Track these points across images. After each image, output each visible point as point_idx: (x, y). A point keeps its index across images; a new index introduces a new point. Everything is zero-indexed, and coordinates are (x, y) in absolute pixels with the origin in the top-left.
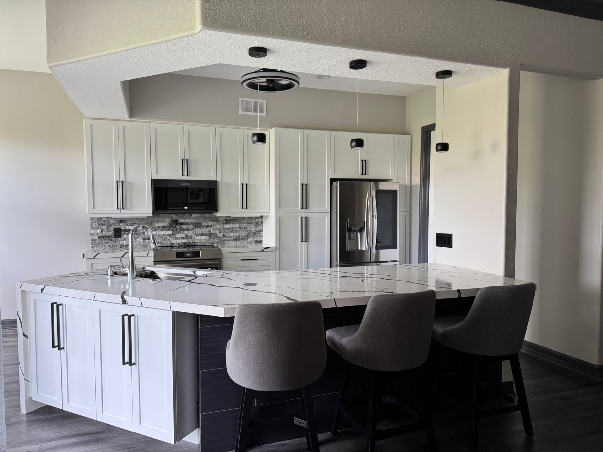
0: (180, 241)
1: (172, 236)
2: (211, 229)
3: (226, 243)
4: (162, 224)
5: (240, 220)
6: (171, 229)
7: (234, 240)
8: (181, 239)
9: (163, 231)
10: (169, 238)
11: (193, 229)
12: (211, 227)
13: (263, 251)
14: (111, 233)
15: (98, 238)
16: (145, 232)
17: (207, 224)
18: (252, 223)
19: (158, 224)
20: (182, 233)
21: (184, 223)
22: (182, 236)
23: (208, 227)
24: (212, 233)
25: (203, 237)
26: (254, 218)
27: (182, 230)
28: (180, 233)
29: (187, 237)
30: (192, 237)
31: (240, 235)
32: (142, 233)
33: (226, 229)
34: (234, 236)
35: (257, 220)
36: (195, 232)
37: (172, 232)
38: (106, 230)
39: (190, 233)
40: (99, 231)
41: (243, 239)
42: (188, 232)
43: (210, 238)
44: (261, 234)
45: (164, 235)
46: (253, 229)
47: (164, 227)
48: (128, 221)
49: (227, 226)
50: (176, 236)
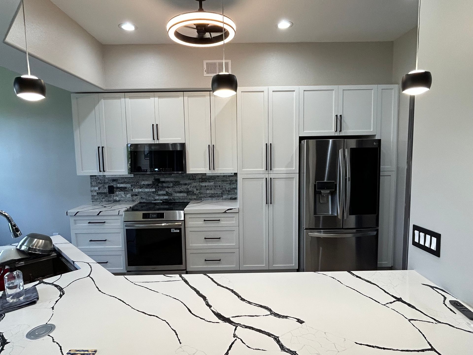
0: (162, 197)
1: (154, 193)
2: (189, 187)
3: (202, 199)
4: (146, 183)
5: (215, 178)
6: (154, 186)
7: (210, 197)
8: (163, 196)
9: (148, 188)
10: (153, 194)
11: (173, 187)
12: (188, 185)
13: (225, 212)
14: (106, 190)
15: (96, 194)
16: (133, 190)
17: (185, 183)
18: (227, 181)
19: (143, 183)
20: (164, 191)
21: (165, 181)
22: (163, 193)
23: (186, 185)
24: (189, 190)
25: (182, 194)
26: (228, 177)
27: (163, 188)
28: (162, 191)
29: (167, 194)
30: (172, 194)
31: (216, 193)
32: (131, 190)
33: (202, 186)
34: (209, 194)
35: (231, 178)
36: (175, 190)
37: (155, 190)
38: (102, 188)
39: (170, 190)
40: (97, 188)
41: (218, 196)
42: (169, 190)
43: (187, 195)
44: (236, 192)
45: (148, 192)
46: (228, 187)
47: (148, 185)
48: (119, 180)
49: (204, 184)
50: (159, 193)
